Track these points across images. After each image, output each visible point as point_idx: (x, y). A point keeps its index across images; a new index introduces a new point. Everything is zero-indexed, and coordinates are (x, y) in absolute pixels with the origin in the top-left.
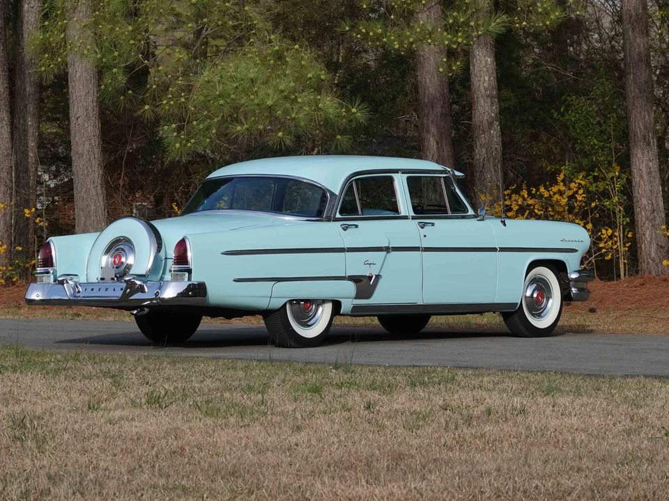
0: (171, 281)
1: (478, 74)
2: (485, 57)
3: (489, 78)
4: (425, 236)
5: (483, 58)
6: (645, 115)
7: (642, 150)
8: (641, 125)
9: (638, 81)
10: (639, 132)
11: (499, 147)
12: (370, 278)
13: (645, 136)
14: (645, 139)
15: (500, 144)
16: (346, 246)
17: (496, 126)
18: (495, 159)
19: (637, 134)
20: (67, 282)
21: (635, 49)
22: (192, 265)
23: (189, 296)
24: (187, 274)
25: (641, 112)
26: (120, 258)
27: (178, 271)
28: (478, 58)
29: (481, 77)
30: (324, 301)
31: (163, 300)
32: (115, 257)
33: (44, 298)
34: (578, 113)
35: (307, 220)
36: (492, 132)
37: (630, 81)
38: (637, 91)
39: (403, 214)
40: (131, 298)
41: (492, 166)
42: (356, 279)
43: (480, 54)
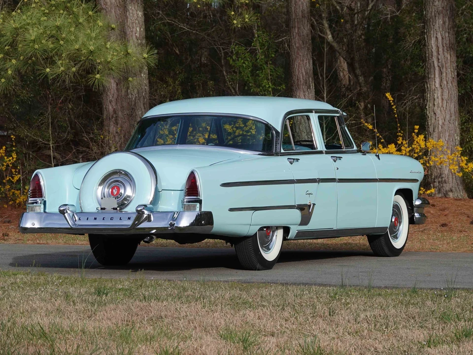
0: (184, 211)
1: (130, 26)
2: (137, 11)
3: (140, 29)
4: (338, 169)
5: (135, 12)
6: (306, 63)
7: (304, 92)
8: (303, 71)
9: (302, 34)
10: (301, 77)
11: (147, 88)
12: (310, 206)
13: (306, 80)
14: (306, 83)
15: (148, 85)
16: (295, 178)
17: (145, 70)
18: (144, 99)
19: (300, 78)
20: (67, 212)
21: (299, 7)
22: (202, 197)
23: (202, 225)
24: (198, 205)
25: (303, 61)
26: (119, 189)
27: (189, 202)
28: (131, 12)
29: (133, 28)
30: (277, 228)
31: (180, 228)
32: (113, 188)
33: (42, 227)
34: (248, 60)
35: (259, 154)
36: (142, 75)
37: (295, 34)
38: (301, 42)
39: (319, 149)
40: (138, 227)
41: (142, 104)
42: (301, 208)
43: (133, 8)
